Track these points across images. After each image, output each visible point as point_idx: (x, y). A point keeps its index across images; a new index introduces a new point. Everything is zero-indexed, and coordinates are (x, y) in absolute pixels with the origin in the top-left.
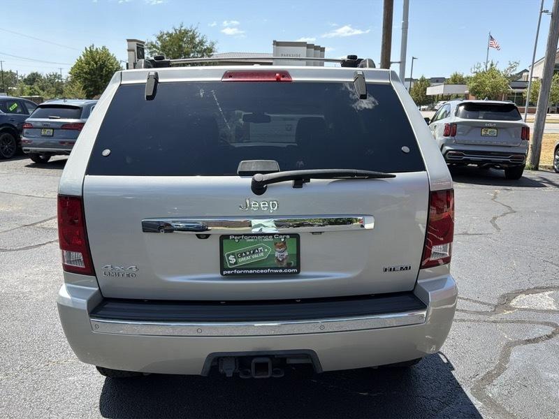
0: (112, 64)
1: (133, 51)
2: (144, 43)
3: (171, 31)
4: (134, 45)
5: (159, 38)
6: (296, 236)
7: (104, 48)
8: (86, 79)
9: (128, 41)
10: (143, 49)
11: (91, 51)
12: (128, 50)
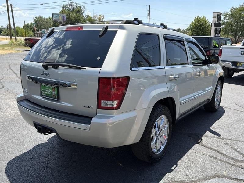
0: (206, 24)
1: (216, 17)
2: (221, 13)
3: (238, 7)
4: (216, 15)
5: (231, 10)
6: (58, 87)
7: (204, 16)
8: (194, 30)
9: (214, 13)
10: (221, 16)
11: (197, 19)
12: (213, 17)
